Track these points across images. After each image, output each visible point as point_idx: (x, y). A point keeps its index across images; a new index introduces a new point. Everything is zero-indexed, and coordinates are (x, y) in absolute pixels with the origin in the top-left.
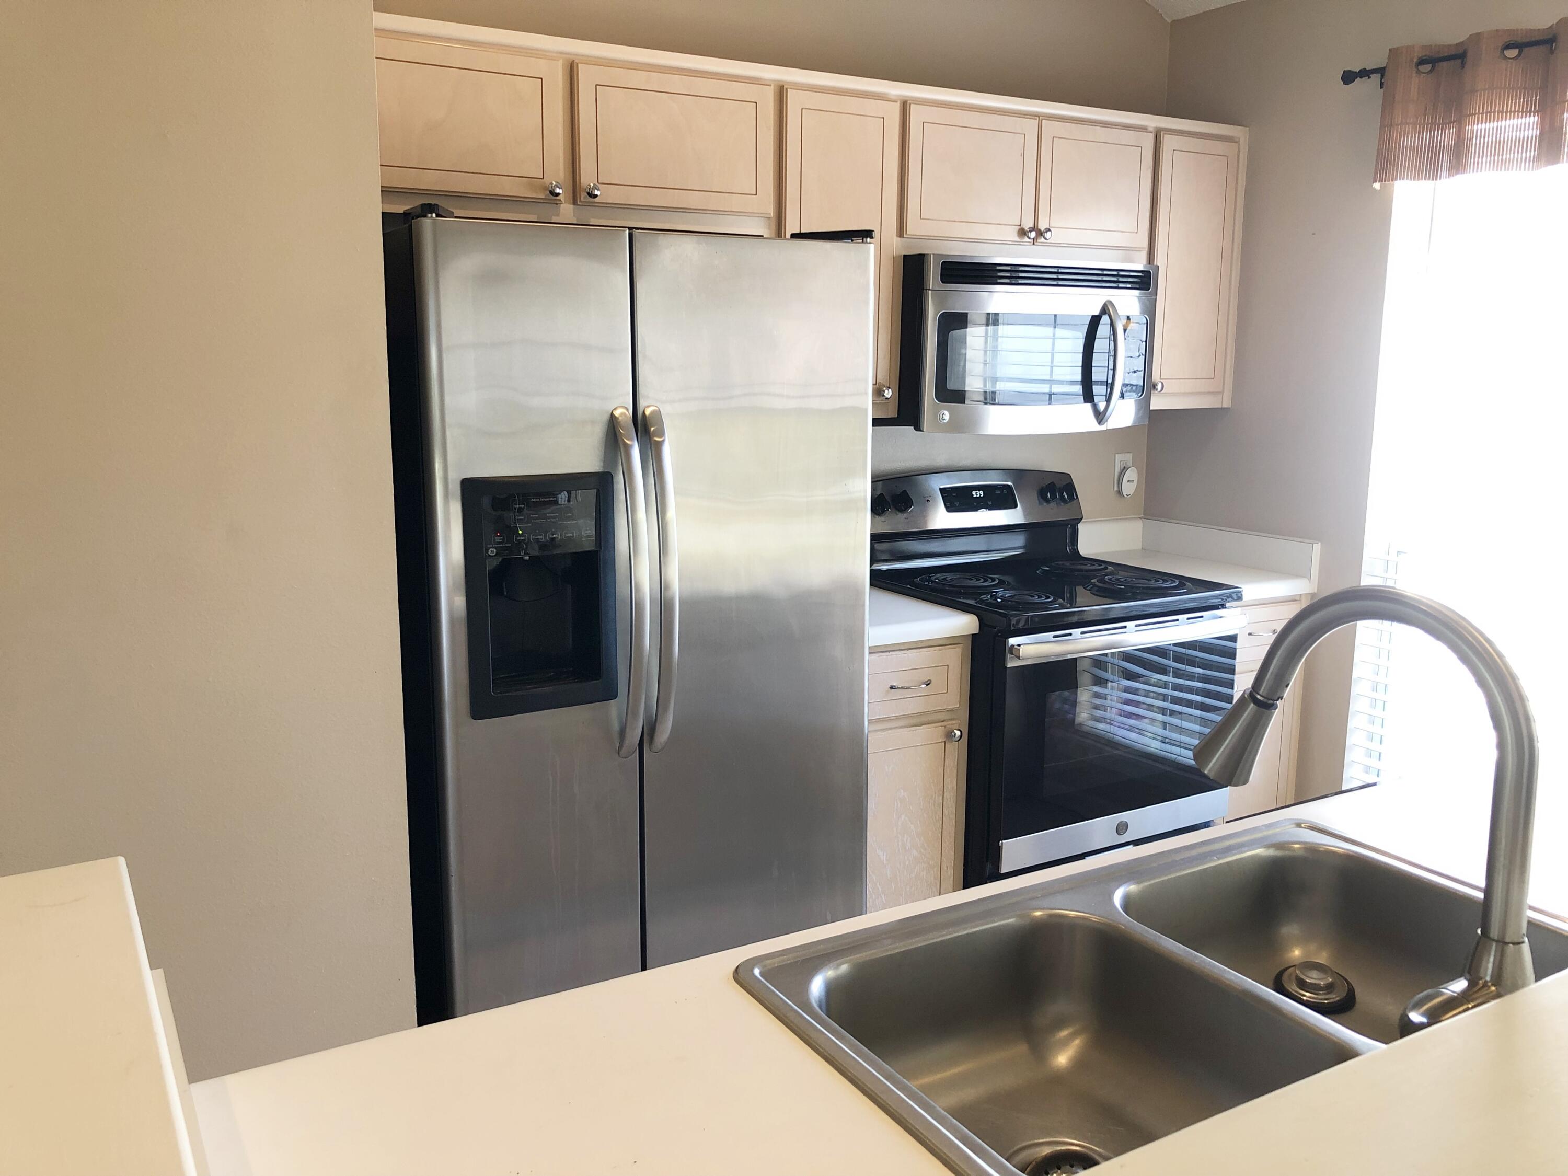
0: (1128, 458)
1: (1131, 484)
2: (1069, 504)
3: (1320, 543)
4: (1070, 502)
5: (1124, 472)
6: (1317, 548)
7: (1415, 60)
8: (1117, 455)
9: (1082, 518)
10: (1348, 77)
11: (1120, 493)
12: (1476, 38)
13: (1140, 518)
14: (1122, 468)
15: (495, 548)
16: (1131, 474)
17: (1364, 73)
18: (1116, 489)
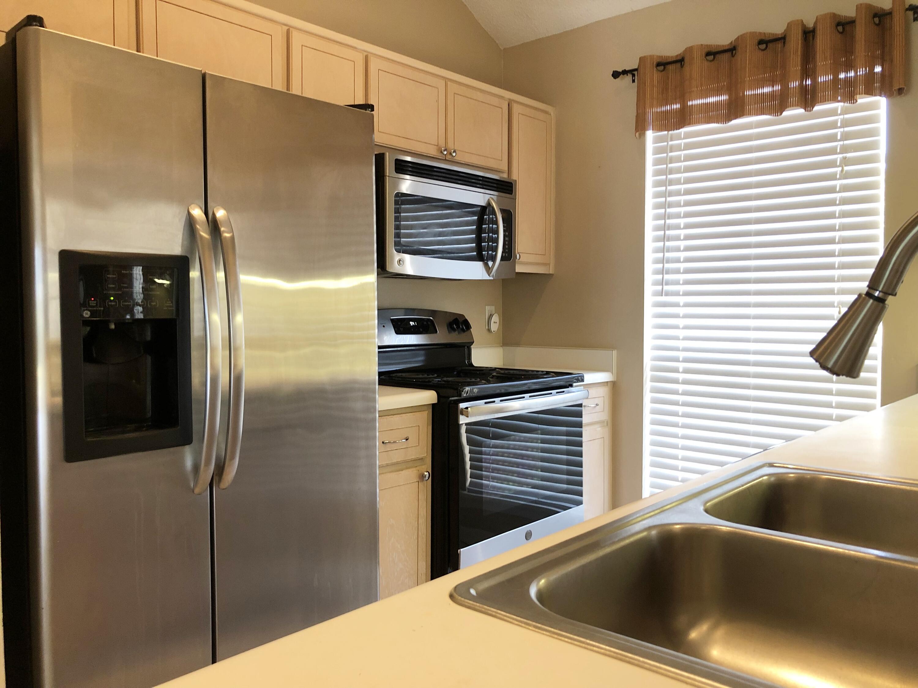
0: (493, 308)
1: (495, 324)
2: (466, 332)
3: (616, 350)
4: (467, 331)
5: (491, 318)
6: (615, 353)
7: (655, 63)
8: (486, 307)
9: (474, 342)
10: (616, 75)
11: (489, 330)
12: (690, 50)
13: (501, 346)
14: (490, 314)
15: (89, 310)
16: (495, 318)
17: (625, 72)
18: (487, 328)
